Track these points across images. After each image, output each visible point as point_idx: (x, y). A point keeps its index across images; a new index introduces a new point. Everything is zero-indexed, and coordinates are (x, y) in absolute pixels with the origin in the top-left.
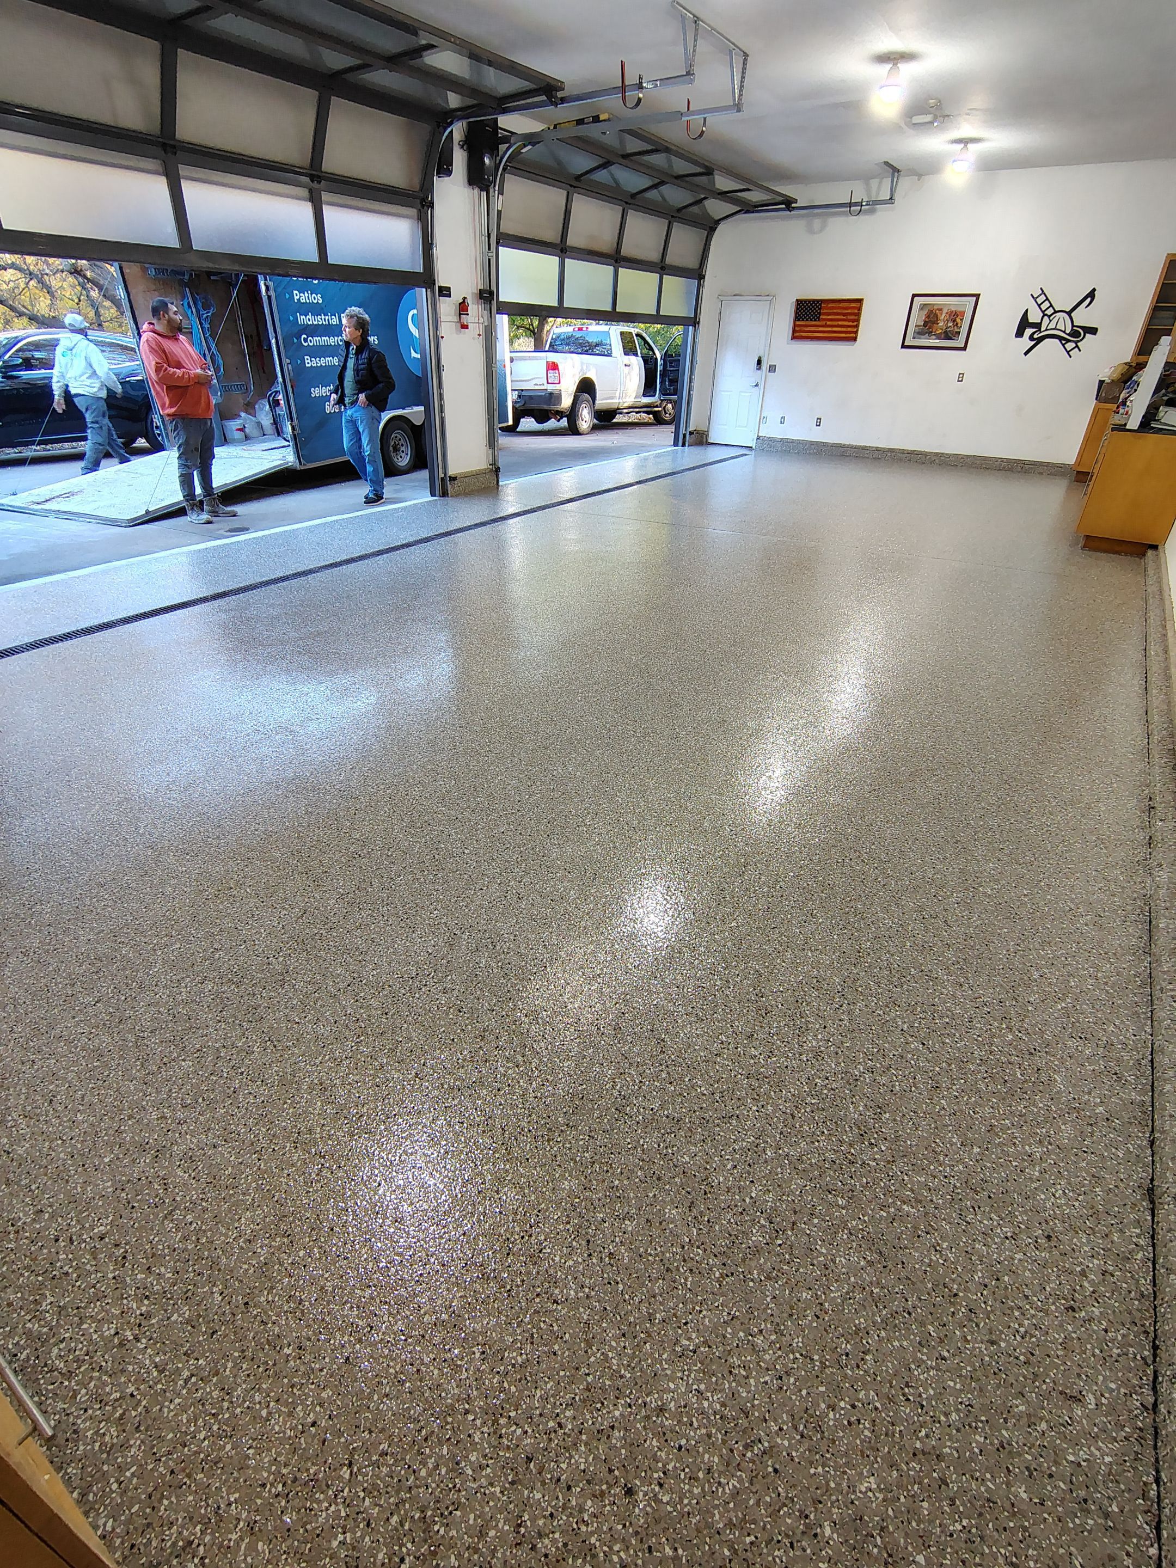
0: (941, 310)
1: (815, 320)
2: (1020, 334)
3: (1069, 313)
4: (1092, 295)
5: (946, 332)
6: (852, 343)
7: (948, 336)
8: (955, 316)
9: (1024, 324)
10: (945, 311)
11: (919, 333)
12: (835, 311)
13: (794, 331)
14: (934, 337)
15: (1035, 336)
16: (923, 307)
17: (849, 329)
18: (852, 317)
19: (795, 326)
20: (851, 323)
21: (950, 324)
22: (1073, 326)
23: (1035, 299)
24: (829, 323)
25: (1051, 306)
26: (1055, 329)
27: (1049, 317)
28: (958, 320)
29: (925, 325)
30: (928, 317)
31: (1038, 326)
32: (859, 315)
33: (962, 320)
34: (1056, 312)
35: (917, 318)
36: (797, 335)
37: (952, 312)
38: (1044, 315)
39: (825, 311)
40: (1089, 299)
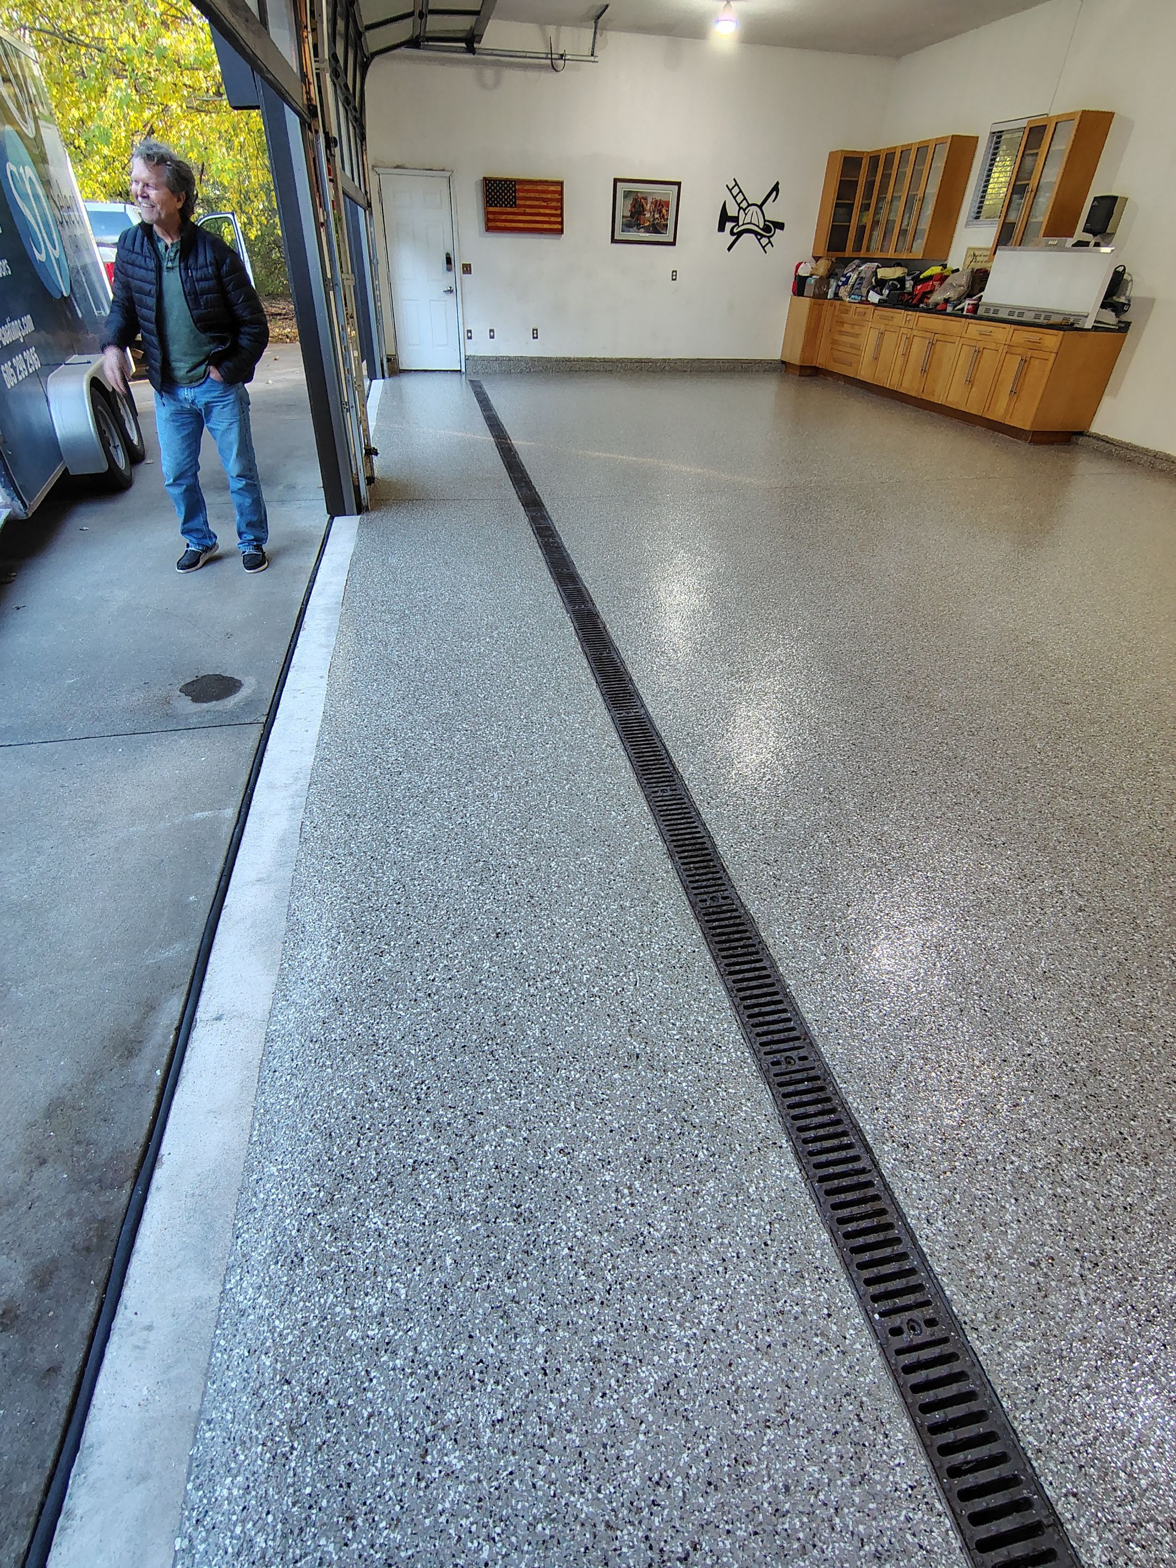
0: (645, 199)
1: (511, 206)
2: (721, 228)
3: (760, 207)
4: (776, 188)
5: (653, 225)
6: (557, 236)
7: (656, 228)
8: (661, 206)
9: (724, 218)
10: (650, 200)
11: (627, 226)
12: (532, 195)
13: (488, 220)
14: (642, 230)
15: (735, 231)
16: (627, 194)
17: (553, 219)
18: (554, 204)
19: (487, 213)
20: (553, 212)
21: (657, 216)
22: (765, 221)
23: (730, 190)
24: (528, 210)
25: (745, 199)
26: (750, 223)
27: (744, 210)
28: (664, 211)
29: (632, 216)
30: (633, 206)
31: (735, 219)
32: (561, 200)
33: (667, 211)
34: (749, 205)
35: (624, 208)
36: (493, 225)
37: (657, 201)
38: (740, 208)
39: (521, 194)
40: (775, 193)
